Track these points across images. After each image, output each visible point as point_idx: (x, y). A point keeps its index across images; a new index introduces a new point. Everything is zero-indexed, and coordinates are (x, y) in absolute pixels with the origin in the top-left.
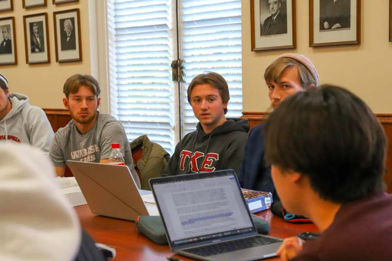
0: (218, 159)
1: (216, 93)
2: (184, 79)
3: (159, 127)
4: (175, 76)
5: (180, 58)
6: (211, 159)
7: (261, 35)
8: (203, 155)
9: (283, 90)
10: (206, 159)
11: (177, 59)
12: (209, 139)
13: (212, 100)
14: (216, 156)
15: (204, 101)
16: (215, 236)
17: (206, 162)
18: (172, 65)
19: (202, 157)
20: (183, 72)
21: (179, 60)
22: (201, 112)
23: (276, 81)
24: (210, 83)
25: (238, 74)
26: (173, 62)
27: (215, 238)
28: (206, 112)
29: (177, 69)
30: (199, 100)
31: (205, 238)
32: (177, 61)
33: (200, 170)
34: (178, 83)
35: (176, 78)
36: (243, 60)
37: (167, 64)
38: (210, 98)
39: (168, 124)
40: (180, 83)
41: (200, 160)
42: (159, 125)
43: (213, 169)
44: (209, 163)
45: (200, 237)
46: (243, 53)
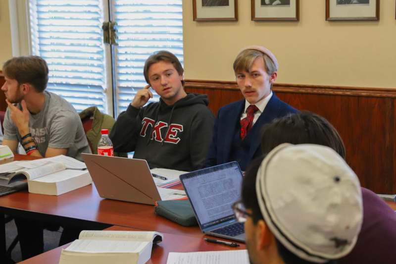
0: (182, 131)
1: (171, 66)
2: (116, 42)
3: (90, 89)
4: (107, 38)
5: (111, 20)
6: (175, 130)
7: (203, 5)
8: (166, 125)
9: (254, 78)
10: (170, 130)
11: (108, 21)
12: (172, 111)
13: (169, 75)
14: (180, 127)
15: (163, 77)
16: (230, 217)
17: (170, 133)
18: (103, 27)
19: (166, 128)
20: (115, 35)
21: (111, 22)
22: (162, 88)
23: (248, 71)
24: (163, 60)
25: (178, 40)
26: (104, 23)
27: (230, 219)
28: (167, 86)
29: (109, 31)
30: (158, 77)
31: (223, 219)
32: (108, 23)
33: (165, 140)
34: (109, 45)
35: (108, 40)
36: (184, 27)
37: (98, 26)
38: (167, 74)
39: (100, 87)
40: (112, 46)
41: (164, 130)
42: (89, 87)
43: (178, 140)
44: (174, 133)
45: (220, 219)
46: (183, 20)
